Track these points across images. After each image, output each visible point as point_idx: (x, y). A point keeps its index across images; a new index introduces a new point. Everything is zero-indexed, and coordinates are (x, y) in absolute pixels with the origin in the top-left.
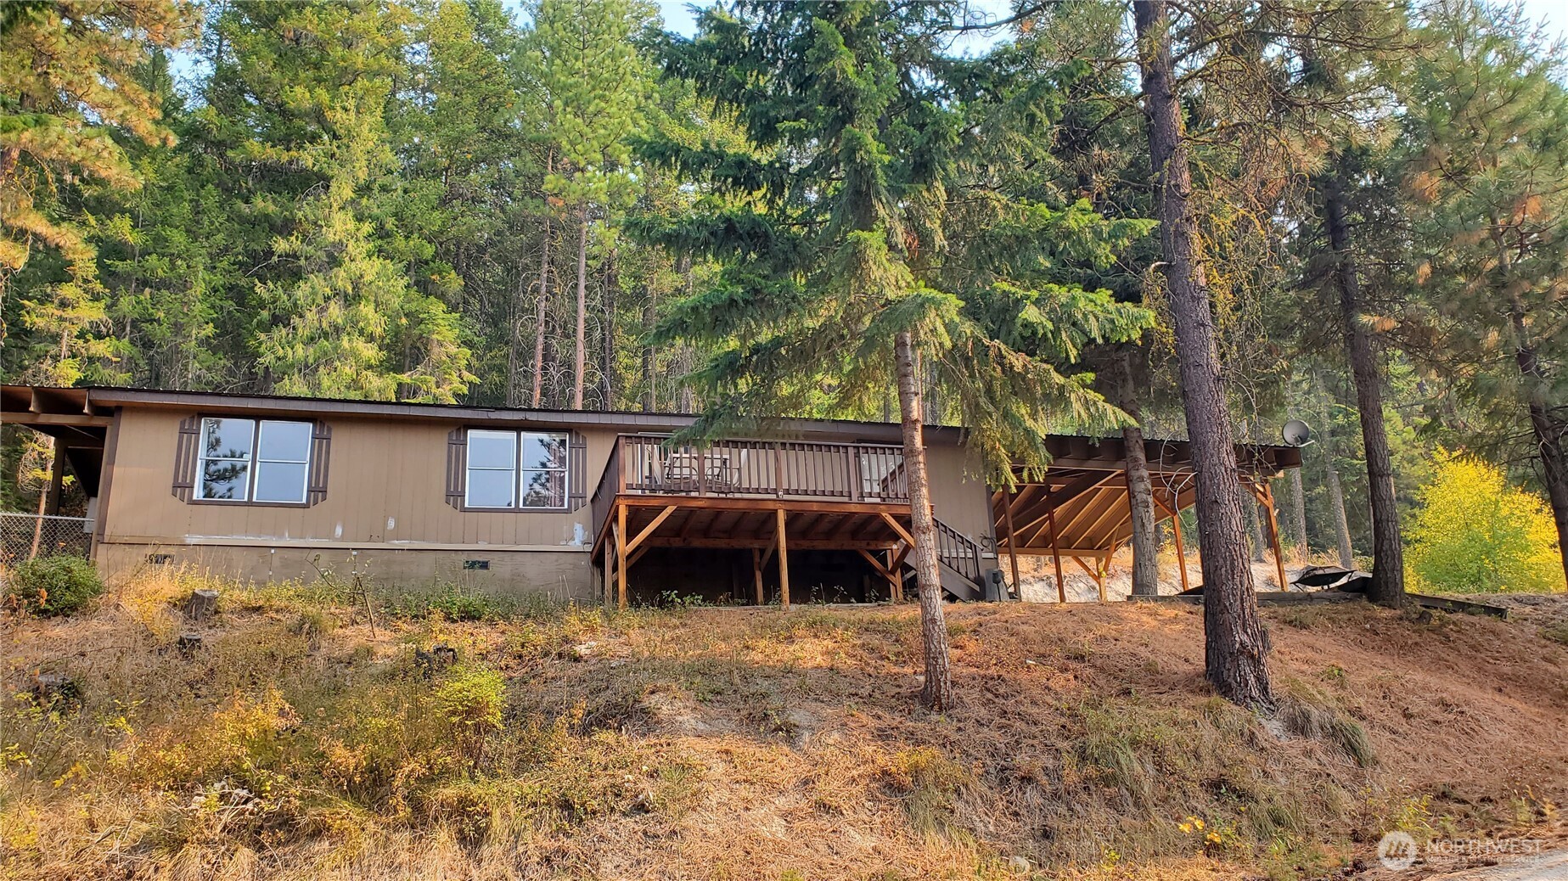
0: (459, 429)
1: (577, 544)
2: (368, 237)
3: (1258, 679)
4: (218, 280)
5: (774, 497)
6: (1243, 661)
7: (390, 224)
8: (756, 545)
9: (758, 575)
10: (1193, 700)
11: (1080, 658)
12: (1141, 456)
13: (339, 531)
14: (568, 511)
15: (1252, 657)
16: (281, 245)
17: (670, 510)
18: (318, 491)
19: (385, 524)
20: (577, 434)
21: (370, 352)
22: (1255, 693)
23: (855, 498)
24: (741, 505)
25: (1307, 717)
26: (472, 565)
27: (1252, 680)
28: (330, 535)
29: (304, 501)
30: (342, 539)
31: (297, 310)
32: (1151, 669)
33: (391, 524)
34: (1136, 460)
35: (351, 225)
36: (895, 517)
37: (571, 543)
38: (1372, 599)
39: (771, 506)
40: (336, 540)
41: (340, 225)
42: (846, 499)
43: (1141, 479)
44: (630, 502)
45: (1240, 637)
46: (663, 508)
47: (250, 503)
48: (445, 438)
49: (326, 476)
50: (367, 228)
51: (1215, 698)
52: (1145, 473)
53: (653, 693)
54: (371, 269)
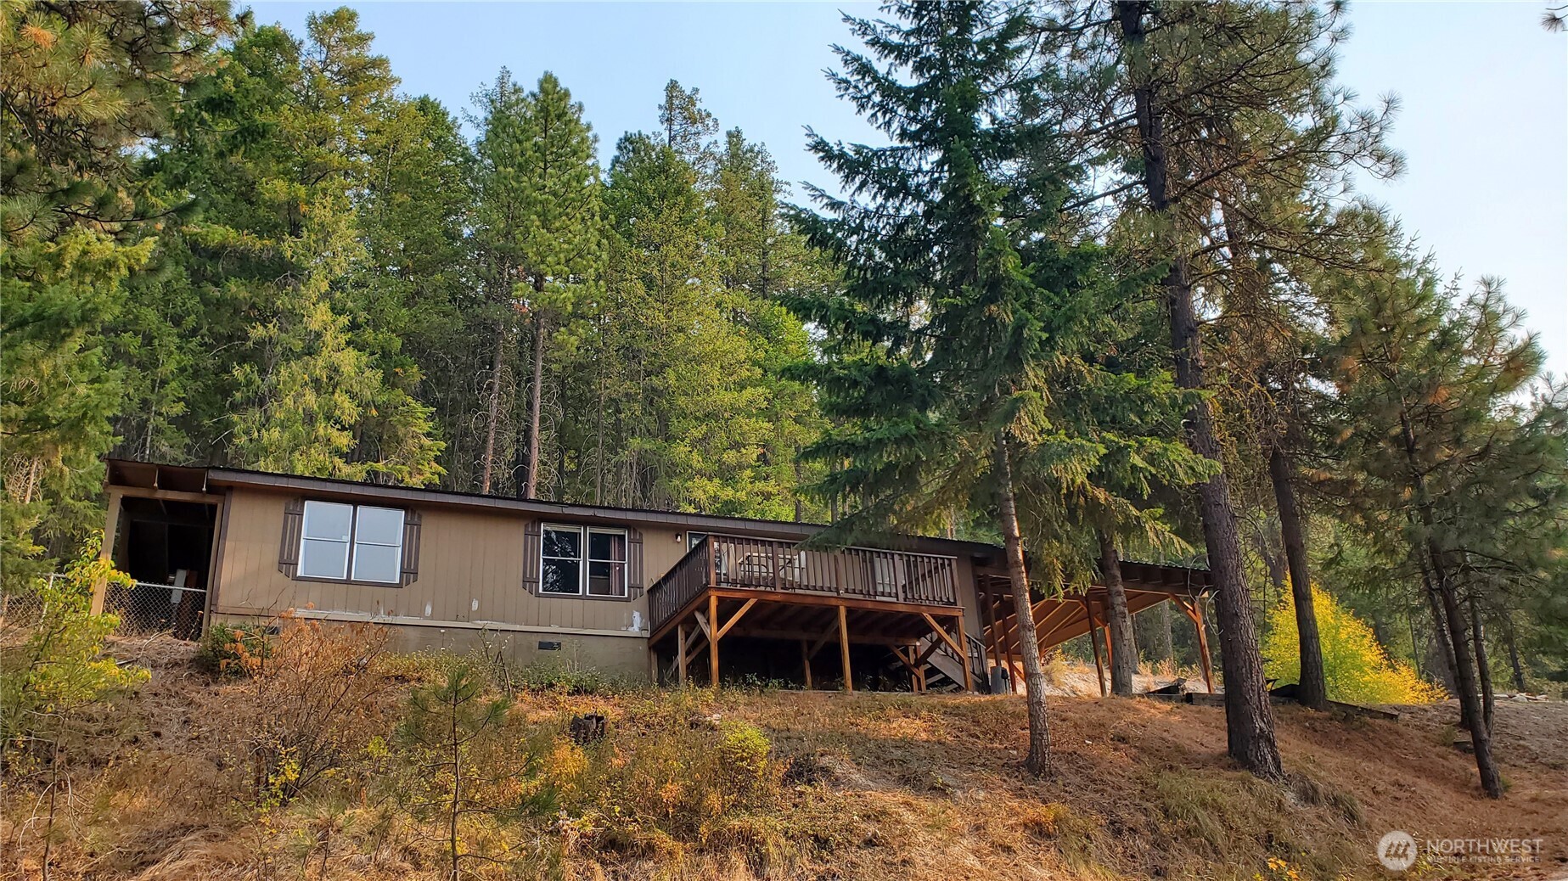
0: (534, 523)
1: (635, 630)
2: (343, 331)
3: (1274, 758)
4: (188, 360)
5: (835, 594)
6: (1262, 744)
7: (362, 316)
8: (804, 637)
9: (807, 664)
10: (1229, 774)
11: (1123, 740)
12: (1118, 574)
13: (428, 610)
14: (628, 600)
15: (1269, 740)
16: (257, 332)
17: (751, 602)
18: (409, 572)
19: (470, 605)
20: (635, 530)
21: (344, 440)
22: (1273, 771)
23: (901, 600)
24: (809, 601)
25: (1315, 790)
26: (542, 646)
27: (1269, 758)
28: (421, 614)
29: (397, 581)
30: (432, 617)
31: (274, 393)
32: (1179, 749)
33: (475, 605)
34: (1115, 577)
35: (329, 317)
36: (934, 617)
37: (630, 629)
38: (1303, 703)
39: (834, 602)
40: (426, 618)
41: (320, 316)
42: (895, 600)
43: (1119, 594)
44: (720, 594)
45: (1259, 724)
46: (745, 601)
47: (348, 582)
48: (522, 530)
49: (417, 559)
50: (344, 320)
51: (1244, 773)
52: (1121, 589)
53: (822, 755)
54: (348, 360)
